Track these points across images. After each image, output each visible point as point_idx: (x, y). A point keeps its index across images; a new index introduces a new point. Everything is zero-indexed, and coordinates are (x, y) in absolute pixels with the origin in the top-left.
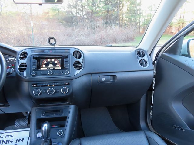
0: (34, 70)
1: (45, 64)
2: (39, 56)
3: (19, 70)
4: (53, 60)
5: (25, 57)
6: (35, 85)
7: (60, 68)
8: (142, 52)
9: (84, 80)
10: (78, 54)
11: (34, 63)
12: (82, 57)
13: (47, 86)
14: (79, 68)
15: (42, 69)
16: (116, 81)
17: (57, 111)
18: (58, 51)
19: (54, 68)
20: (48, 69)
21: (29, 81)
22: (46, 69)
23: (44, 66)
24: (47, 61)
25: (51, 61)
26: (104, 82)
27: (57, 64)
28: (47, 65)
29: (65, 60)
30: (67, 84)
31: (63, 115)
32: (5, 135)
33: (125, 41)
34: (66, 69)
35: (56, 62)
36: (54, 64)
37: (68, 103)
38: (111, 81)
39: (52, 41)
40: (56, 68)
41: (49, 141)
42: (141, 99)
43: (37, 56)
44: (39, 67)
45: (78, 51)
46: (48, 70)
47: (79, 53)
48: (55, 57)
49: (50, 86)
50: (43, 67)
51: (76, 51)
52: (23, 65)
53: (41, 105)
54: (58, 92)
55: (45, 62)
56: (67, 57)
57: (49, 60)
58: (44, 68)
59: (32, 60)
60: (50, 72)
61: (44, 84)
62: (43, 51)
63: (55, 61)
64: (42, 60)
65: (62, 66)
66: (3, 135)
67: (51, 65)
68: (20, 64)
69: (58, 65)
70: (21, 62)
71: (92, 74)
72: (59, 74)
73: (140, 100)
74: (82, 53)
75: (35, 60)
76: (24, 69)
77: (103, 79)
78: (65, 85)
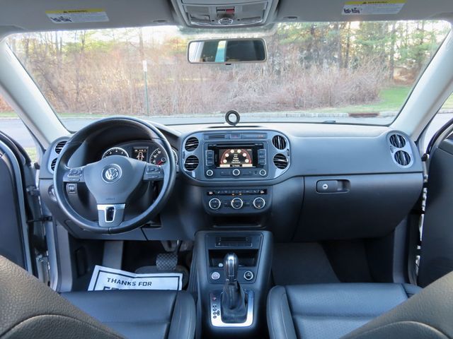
0: (210, 168)
1: (227, 158)
2: (217, 145)
3: (186, 168)
4: (239, 151)
5: (195, 147)
6: (211, 193)
7: (251, 165)
8: (400, 137)
9: (293, 186)
10: (280, 141)
11: (209, 155)
12: (288, 147)
13: (231, 194)
14: (283, 165)
15: (221, 166)
16: (348, 190)
17: (241, 240)
18: (248, 136)
19: (241, 165)
20: (231, 166)
21: (202, 186)
22: (228, 166)
23: (225, 161)
24: (230, 154)
25: (236, 152)
26: (326, 191)
27: (245, 158)
28: (230, 159)
29: (260, 151)
30: (262, 192)
31: (252, 247)
32: (138, 281)
33: (354, 100)
34: (262, 167)
35: (245, 155)
36: (242, 159)
37: (260, 226)
38: (339, 189)
39: (233, 118)
40: (244, 166)
41: (236, 283)
42: (396, 229)
43: (214, 145)
44: (218, 163)
45: (280, 137)
46: (232, 168)
47: (282, 139)
48: (243, 146)
49: (235, 194)
50: (223, 163)
51: (277, 136)
52: (191, 159)
53: (215, 226)
54: (248, 206)
55: (227, 155)
56: (262, 147)
57: (232, 151)
58: (224, 165)
59: (206, 151)
60: (236, 172)
61: (226, 192)
62: (222, 137)
63: (242, 153)
64: (221, 151)
65: (255, 161)
66: (134, 280)
67: (236, 161)
68: (186, 157)
69: (247, 161)
70: (188, 154)
71: (304, 176)
72: (250, 175)
73: (393, 230)
74: (286, 140)
75: (212, 152)
76: (195, 167)
77: (325, 186)
78: (260, 193)
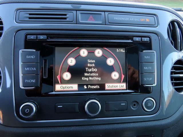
0: (30, 95)
1: (71, 70)
2: (48, 35)
4: (99, 53)
11: (27, 63)
15: (58, 87)
19: (102, 87)
20: (80, 86)
22: (75, 87)
23: (67, 76)
24: (78, 58)
25: (91, 55)
27: (111, 69)
35: (110, 62)
43: (42, 37)
45: (179, 24)
55: (72, 62)
56: (148, 46)
57: (84, 52)
58: (66, 84)
59: (21, 51)
60: (93, 107)
63: (104, 58)
64: (58, 51)
67: (92, 75)
69: (115, 75)
72: (122, 111)
75: (33, 54)
